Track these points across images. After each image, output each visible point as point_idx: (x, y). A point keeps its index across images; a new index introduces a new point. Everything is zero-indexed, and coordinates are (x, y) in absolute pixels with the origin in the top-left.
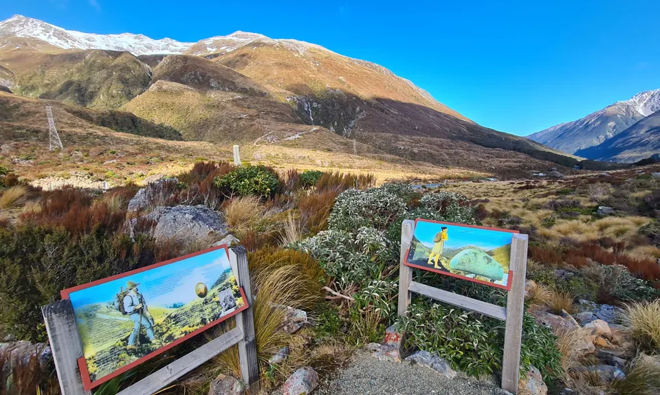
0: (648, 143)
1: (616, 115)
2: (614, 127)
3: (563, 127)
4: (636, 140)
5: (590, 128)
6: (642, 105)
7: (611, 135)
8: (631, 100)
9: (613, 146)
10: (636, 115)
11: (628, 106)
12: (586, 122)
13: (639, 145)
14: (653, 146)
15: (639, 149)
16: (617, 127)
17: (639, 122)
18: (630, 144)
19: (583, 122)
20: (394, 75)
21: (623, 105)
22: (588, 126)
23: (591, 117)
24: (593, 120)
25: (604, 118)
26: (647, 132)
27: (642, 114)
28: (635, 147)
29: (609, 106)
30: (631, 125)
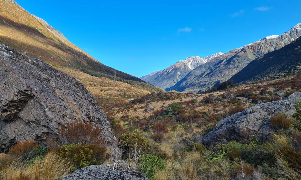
0: (196, 84)
1: (180, 68)
2: (180, 75)
3: (157, 73)
4: (191, 82)
5: (169, 75)
6: (190, 64)
7: (179, 80)
8: (185, 60)
9: (181, 85)
10: (188, 69)
11: (185, 63)
12: (167, 72)
13: (193, 85)
14: (198, 86)
15: (193, 87)
16: (182, 75)
17: (190, 72)
18: (189, 84)
19: (166, 71)
20: (20, 6)
21: (182, 63)
22: (168, 74)
23: (169, 68)
24: (170, 70)
25: (176, 69)
26: (194, 78)
27: (190, 68)
28: (191, 86)
29: (177, 63)
30: (187, 74)
